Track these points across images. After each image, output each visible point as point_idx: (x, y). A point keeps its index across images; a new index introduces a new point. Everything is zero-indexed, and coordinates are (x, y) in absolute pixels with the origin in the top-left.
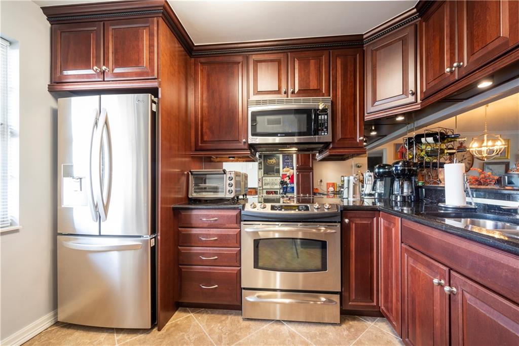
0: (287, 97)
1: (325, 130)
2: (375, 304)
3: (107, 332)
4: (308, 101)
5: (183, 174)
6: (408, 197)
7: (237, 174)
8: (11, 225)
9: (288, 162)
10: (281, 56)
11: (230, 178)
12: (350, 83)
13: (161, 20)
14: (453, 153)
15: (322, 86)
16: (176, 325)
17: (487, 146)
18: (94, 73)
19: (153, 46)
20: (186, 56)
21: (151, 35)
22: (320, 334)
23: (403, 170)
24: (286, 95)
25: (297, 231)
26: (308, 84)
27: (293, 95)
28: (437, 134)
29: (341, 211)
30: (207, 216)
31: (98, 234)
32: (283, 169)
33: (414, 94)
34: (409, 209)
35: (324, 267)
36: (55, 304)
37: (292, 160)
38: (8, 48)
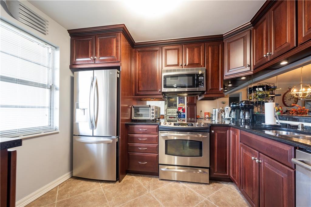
0: (182, 68)
1: (202, 85)
2: (228, 174)
3: (96, 182)
4: (194, 70)
5: (129, 107)
6: (248, 120)
7: (156, 107)
8: (56, 130)
9: (182, 100)
10: (179, 47)
11: (152, 109)
12: (216, 59)
13: (121, 33)
14: (274, 97)
15: (201, 61)
16: (127, 180)
17: (302, 91)
18: (90, 59)
19: (118, 46)
20: (131, 48)
21: (117, 41)
22: (198, 188)
23: (245, 106)
24: (182, 67)
25: (187, 136)
26: (193, 61)
27: (186, 67)
28: (264, 86)
29: (210, 126)
30: (141, 128)
31: (92, 135)
32: (179, 104)
33: (250, 66)
34: (249, 126)
35: (201, 155)
36: (71, 168)
37: (184, 99)
38: (55, 50)
